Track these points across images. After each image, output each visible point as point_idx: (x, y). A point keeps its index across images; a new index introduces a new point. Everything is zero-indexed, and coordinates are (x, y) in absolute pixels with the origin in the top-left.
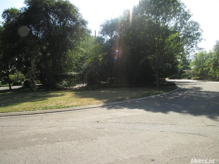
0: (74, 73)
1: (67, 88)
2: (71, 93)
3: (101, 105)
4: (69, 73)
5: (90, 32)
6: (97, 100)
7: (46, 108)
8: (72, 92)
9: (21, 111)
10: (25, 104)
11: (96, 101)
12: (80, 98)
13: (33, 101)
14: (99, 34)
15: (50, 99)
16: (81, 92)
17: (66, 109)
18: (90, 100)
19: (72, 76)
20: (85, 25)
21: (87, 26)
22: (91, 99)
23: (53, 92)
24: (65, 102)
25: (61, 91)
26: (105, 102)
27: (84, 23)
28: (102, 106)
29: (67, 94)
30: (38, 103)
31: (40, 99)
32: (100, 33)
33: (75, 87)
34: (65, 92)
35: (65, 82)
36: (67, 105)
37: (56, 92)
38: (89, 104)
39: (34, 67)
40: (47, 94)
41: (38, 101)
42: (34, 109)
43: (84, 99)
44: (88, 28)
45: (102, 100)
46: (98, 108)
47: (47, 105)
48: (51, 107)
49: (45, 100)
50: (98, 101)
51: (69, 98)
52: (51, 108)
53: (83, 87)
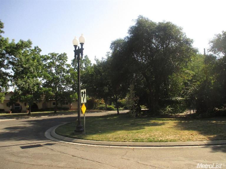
0: (179, 99)
1: (172, 115)
2: (174, 121)
3: (205, 142)
4: (174, 99)
5: (195, 51)
6: (201, 134)
7: (137, 140)
8: (176, 120)
9: (112, 141)
10: (119, 132)
11: (199, 136)
12: (181, 130)
13: (130, 129)
14: (208, 52)
15: (147, 128)
16: (186, 122)
17: (158, 144)
18: (192, 135)
19: (177, 102)
20: (190, 44)
21: (192, 45)
22: (194, 132)
23: (155, 120)
24: (161, 133)
25: (164, 119)
26: (211, 139)
27: (188, 42)
28: (206, 144)
29: (169, 123)
30: (132, 133)
31: (137, 127)
32: (210, 51)
33: (181, 114)
34: (167, 120)
35: (169, 109)
36: (161, 139)
37: (158, 120)
38: (189, 140)
39: (133, 94)
40: (147, 121)
41: (133, 130)
42: (125, 139)
43: (185, 131)
44: (194, 47)
45: (208, 135)
46: (200, 146)
47: (140, 136)
48: (143, 139)
49: (141, 129)
50: (202, 136)
51: (168, 129)
52: (142, 141)
53: (190, 115)
